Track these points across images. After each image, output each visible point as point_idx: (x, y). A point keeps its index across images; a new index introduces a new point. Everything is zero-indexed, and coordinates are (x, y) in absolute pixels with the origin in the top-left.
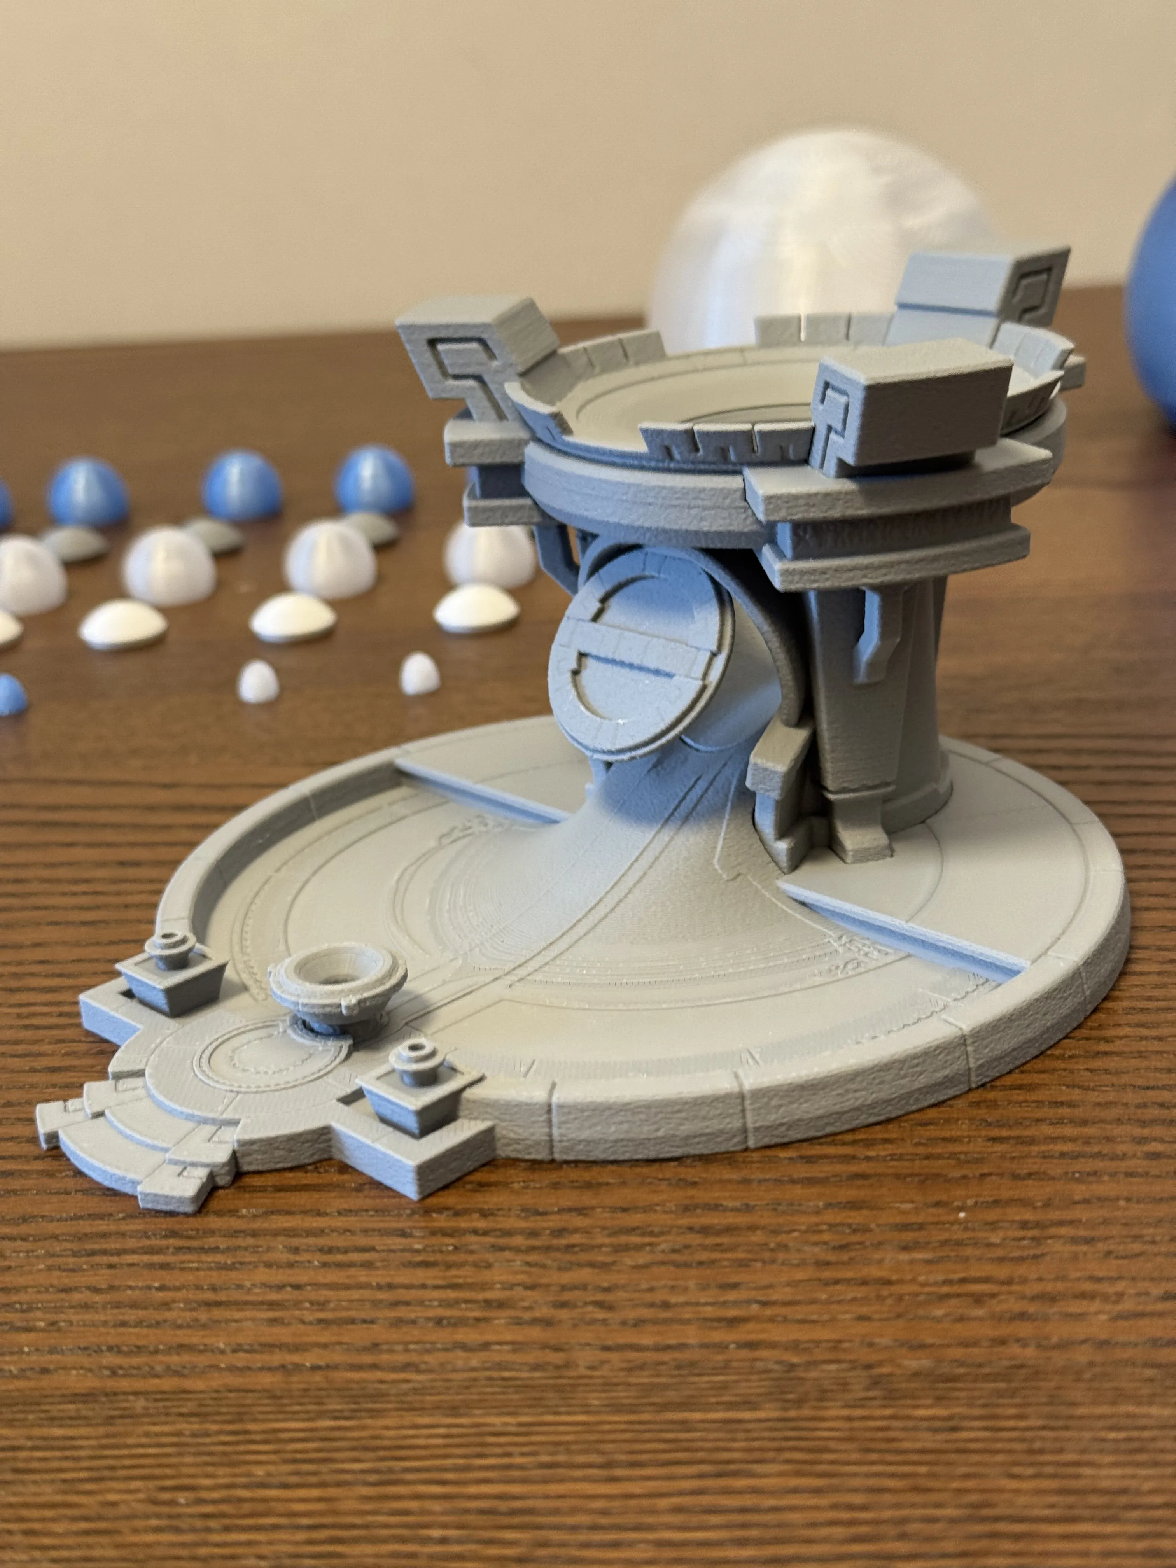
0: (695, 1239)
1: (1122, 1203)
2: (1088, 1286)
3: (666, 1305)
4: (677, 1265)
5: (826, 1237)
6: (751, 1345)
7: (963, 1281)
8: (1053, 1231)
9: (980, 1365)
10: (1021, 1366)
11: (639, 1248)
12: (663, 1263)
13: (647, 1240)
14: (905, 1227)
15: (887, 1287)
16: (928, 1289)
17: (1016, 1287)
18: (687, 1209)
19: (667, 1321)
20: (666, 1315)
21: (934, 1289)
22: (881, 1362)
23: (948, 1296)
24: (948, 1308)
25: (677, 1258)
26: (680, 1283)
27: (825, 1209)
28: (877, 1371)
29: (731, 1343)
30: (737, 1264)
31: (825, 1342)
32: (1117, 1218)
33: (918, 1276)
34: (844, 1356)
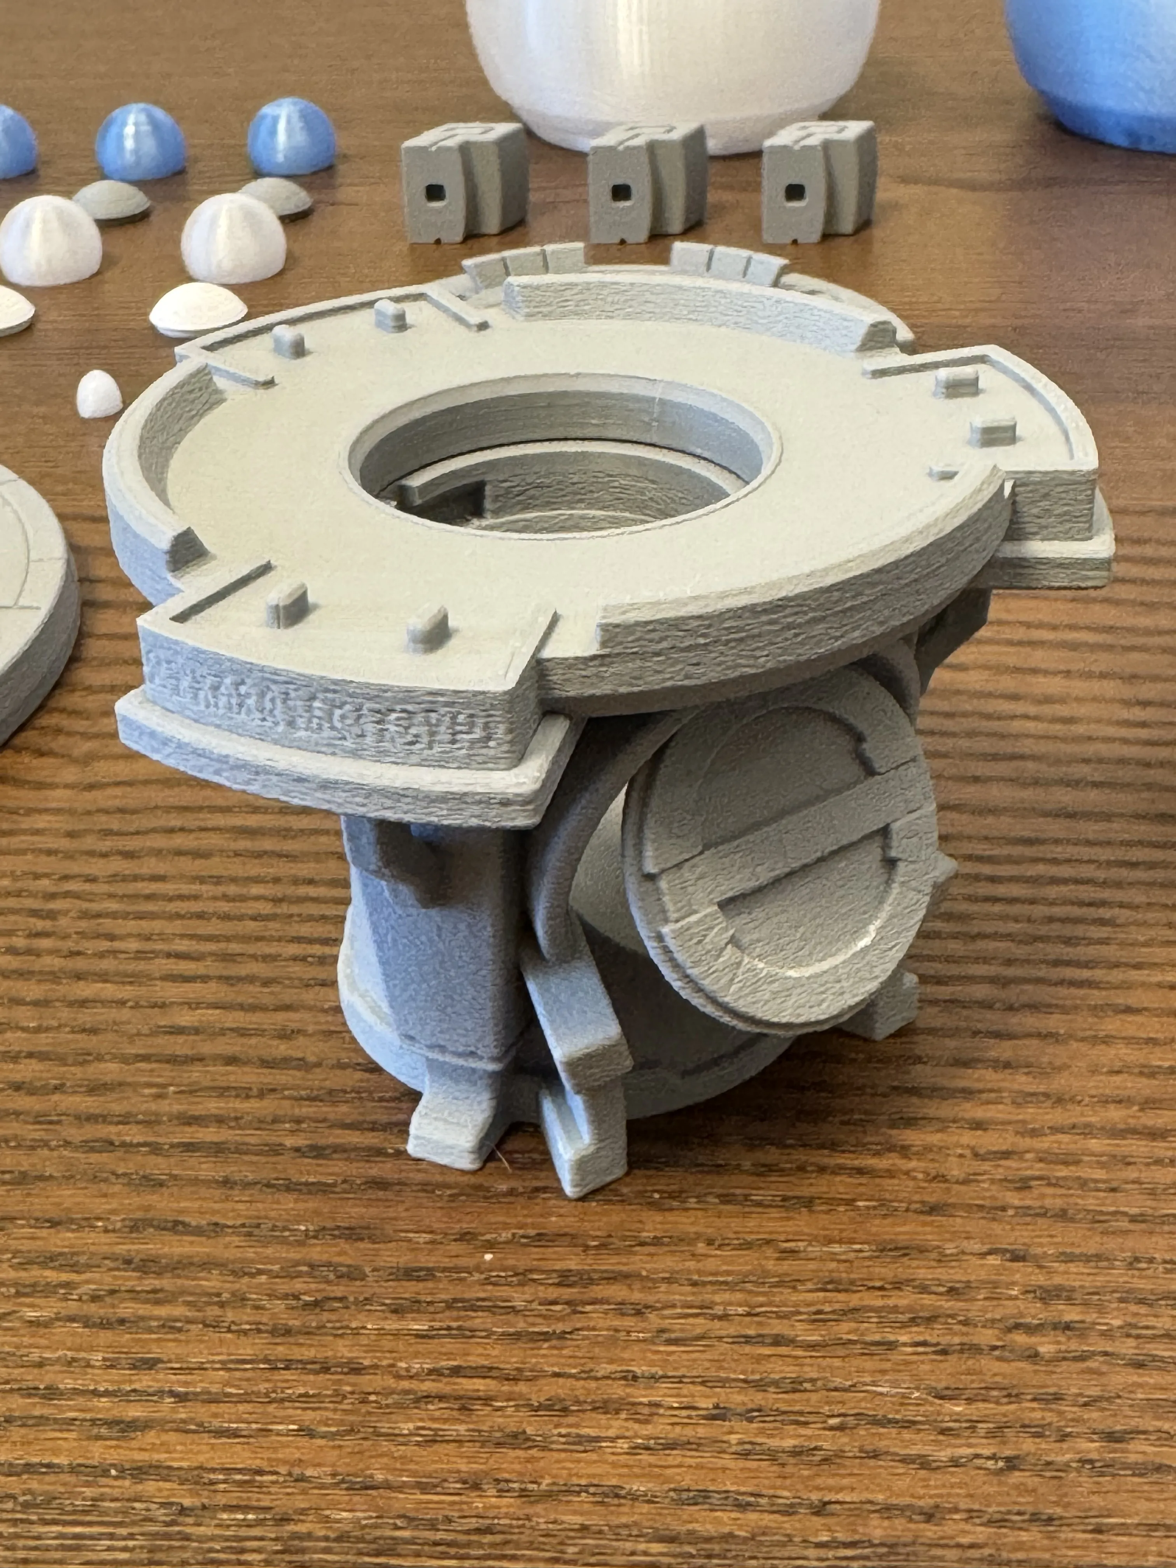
0: (130, 1280)
1: (701, 1248)
2: (618, 1390)
3: (51, 1393)
4: (87, 1322)
5: (298, 1285)
6: (139, 1472)
7: (456, 1371)
8: (599, 1291)
9: (433, 1526)
10: (488, 1530)
11: (48, 1290)
12: (72, 1319)
13: (64, 1277)
14: (409, 1274)
15: (352, 1378)
16: (405, 1384)
17: (522, 1388)
18: (135, 1227)
19: (42, 1420)
20: (46, 1411)
21: (413, 1385)
22: (303, 1512)
23: (428, 1398)
24: (421, 1420)
25: (93, 1310)
26: (82, 1355)
27: (315, 1237)
28: (291, 1528)
29: (113, 1466)
30: (168, 1326)
31: (239, 1471)
32: (689, 1271)
33: (401, 1360)
34: (256, 1498)
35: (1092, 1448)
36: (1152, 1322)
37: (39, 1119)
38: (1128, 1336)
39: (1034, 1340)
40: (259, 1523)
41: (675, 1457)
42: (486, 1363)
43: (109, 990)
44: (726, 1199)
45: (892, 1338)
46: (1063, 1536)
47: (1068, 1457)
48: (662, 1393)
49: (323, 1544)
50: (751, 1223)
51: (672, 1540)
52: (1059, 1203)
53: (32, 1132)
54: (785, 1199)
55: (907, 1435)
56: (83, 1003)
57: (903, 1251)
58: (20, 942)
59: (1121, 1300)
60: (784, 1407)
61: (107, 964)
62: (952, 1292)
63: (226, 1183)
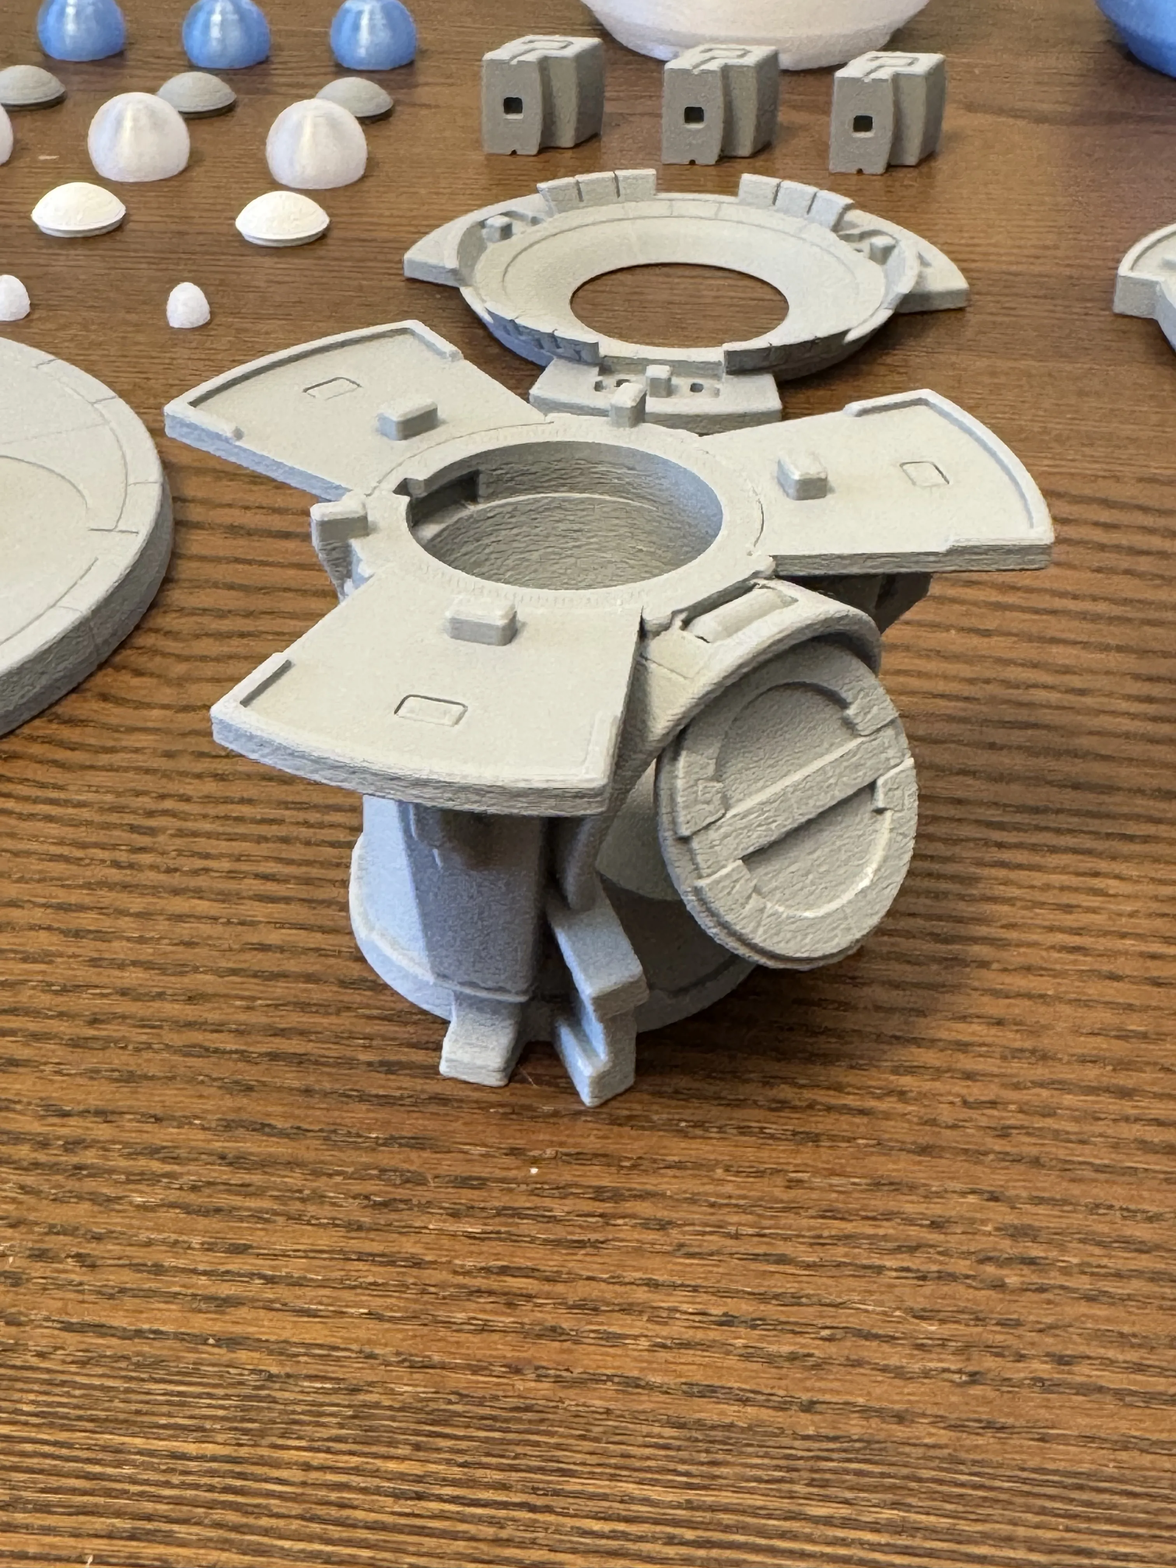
0: (224, 1173)
1: (719, 1172)
2: (641, 1295)
3: (158, 1270)
4: (188, 1209)
5: (370, 1187)
6: (232, 1342)
7: (504, 1271)
8: (629, 1206)
9: (481, 1402)
10: (527, 1409)
11: (154, 1179)
12: (174, 1206)
13: (168, 1168)
14: (463, 1182)
15: (415, 1271)
16: (460, 1280)
17: (560, 1288)
18: (228, 1126)
19: (150, 1294)
20: (153, 1285)
21: (466, 1281)
22: (371, 1384)
23: (479, 1292)
24: (474, 1311)
25: (192, 1198)
26: (185, 1238)
27: (384, 1145)
28: (362, 1397)
29: (213, 1336)
30: (257, 1216)
31: (318, 1346)
32: (706, 1194)
33: (456, 1257)
34: (333, 1370)
35: (1043, 1369)
36: (1105, 1261)
37: (143, 1023)
38: (1084, 1273)
39: (1002, 1272)
40: (335, 1391)
41: (688, 1355)
42: (529, 1264)
43: (203, 906)
44: (743, 1130)
45: (878, 1262)
46: (1012, 1442)
47: (1022, 1375)
48: (681, 1301)
49: (389, 1413)
50: (764, 1154)
51: (682, 1426)
52: (1034, 1151)
53: (138, 1035)
54: (795, 1133)
55: (886, 1348)
56: (180, 918)
57: (896, 1186)
58: (123, 857)
59: (1081, 1241)
60: (783, 1318)
61: (201, 881)
62: (936, 1225)
63: (308, 1092)
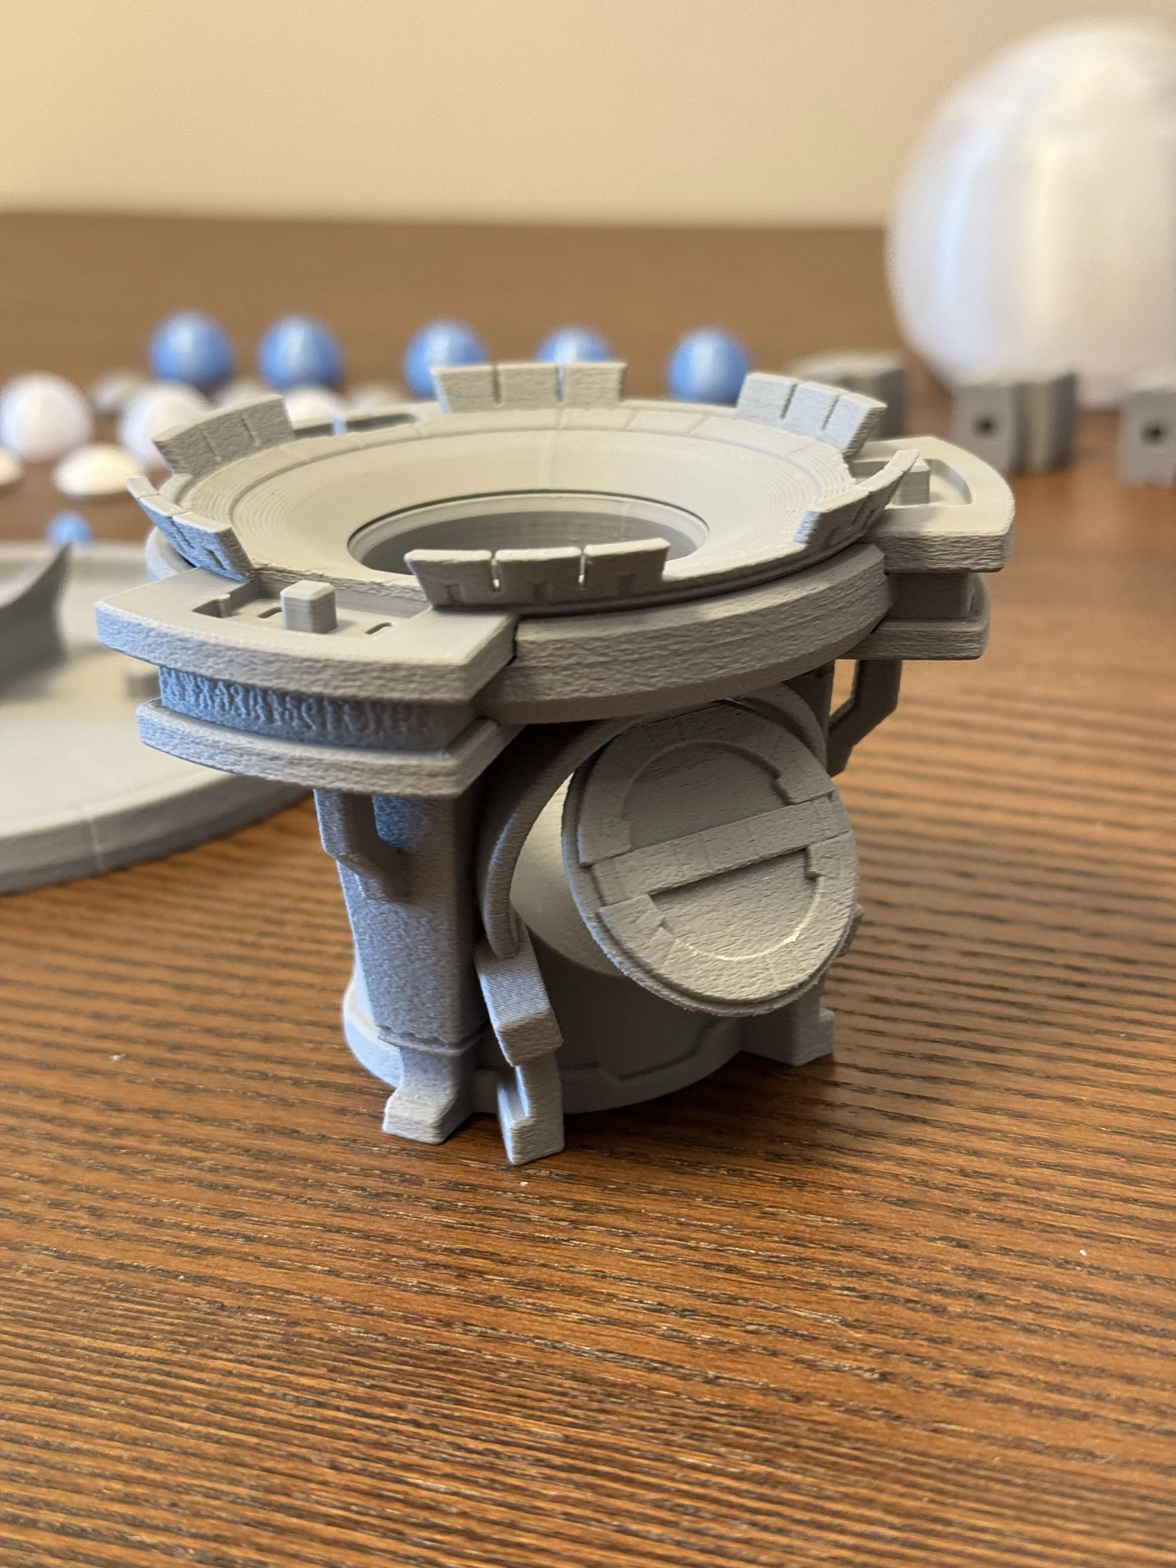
0: (243, 1161)
1: (698, 1201)
2: (588, 1282)
3: (157, 1223)
4: (200, 1184)
5: (370, 1182)
6: (199, 1279)
7: (465, 1252)
8: (601, 1218)
9: (404, 1344)
10: (445, 1353)
11: (181, 1161)
12: (191, 1181)
13: (195, 1154)
14: (456, 1186)
15: (384, 1245)
16: (422, 1255)
17: (512, 1269)
18: (262, 1130)
19: (144, 1239)
20: (147, 1234)
21: (429, 1256)
22: (311, 1321)
23: (437, 1265)
24: (425, 1278)
25: (209, 1177)
26: (189, 1203)
27: (395, 1154)
28: (298, 1329)
29: (183, 1273)
30: (260, 1194)
31: (274, 1289)
32: (679, 1215)
33: (425, 1239)
34: (280, 1308)
35: (958, 1378)
36: (1058, 1305)
37: (217, 1053)
38: (1031, 1311)
39: (948, 1301)
40: (277, 1323)
41: (613, 1330)
42: (490, 1250)
44: (733, 1172)
45: (826, 1282)
46: (904, 1429)
47: (935, 1380)
48: (622, 1290)
49: (317, 1342)
50: (747, 1191)
51: (584, 1381)
52: (1020, 1215)
53: (208, 1061)
54: (784, 1179)
55: (806, 1345)
57: (865, 1227)
58: (249, 938)
59: (1036, 1287)
60: (714, 1312)
61: (312, 960)
62: (894, 1260)
63: (343, 1111)
